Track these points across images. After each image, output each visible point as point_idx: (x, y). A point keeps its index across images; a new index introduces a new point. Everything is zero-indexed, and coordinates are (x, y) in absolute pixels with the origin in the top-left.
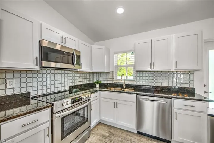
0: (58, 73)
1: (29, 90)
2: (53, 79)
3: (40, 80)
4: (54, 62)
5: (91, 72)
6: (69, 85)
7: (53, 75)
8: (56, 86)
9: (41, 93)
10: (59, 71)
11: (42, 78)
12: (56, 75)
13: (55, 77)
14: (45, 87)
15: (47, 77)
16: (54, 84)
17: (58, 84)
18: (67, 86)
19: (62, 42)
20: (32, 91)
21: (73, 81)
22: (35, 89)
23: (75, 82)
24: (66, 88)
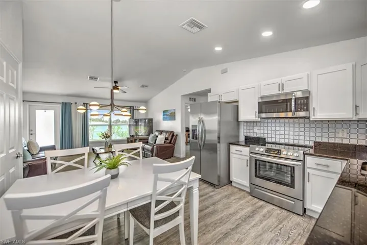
1: (266, 136)
2: (287, 129)
3: (273, 129)
6: (313, 139)
7: (287, 125)
8: (291, 137)
9: (275, 140)
10: (295, 120)
11: (276, 127)
12: (291, 125)
13: (289, 127)
14: (278, 136)
15: (280, 127)
16: (289, 135)
17: (294, 135)
18: (310, 141)
19: (279, 90)
20: (268, 137)
21: (324, 135)
22: (269, 136)
23: (328, 137)
24: (307, 143)
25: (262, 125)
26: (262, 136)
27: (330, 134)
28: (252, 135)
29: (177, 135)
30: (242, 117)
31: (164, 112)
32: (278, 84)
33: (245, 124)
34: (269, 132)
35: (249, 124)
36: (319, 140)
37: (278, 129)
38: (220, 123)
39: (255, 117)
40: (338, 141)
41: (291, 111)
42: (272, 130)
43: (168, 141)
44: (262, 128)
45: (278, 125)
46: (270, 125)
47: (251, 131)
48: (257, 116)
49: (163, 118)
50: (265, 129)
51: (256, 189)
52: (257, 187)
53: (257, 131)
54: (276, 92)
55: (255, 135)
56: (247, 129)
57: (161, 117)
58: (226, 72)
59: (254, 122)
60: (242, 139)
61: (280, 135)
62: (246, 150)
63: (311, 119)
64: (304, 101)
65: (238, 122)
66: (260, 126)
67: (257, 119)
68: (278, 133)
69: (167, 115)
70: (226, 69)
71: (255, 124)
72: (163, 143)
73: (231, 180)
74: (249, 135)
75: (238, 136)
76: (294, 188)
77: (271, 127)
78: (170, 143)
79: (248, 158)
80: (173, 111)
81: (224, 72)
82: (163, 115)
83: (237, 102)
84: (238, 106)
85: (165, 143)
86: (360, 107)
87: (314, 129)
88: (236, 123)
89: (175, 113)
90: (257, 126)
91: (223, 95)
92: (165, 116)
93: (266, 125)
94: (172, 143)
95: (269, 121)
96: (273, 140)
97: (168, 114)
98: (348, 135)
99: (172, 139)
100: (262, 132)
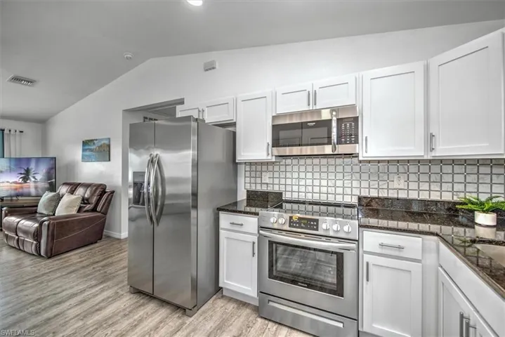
0: (320, 165)
1: (282, 188)
2: (316, 176)
3: (296, 175)
4: (296, 145)
5: (425, 158)
6: (356, 192)
7: (316, 168)
8: (324, 190)
9: (297, 197)
10: (329, 160)
11: (299, 172)
12: (324, 169)
13: (321, 172)
14: (303, 189)
15: (306, 172)
16: (320, 186)
17: (328, 186)
18: (352, 195)
19: (309, 105)
20: (286, 191)
21: (373, 185)
22: (289, 188)
23: (378, 189)
24: (348, 200)
25: (276, 168)
26: (276, 189)
27: (380, 183)
28: (259, 188)
29: (113, 192)
30: (242, 156)
31: (85, 143)
32: (307, 93)
33: (248, 169)
34: (289, 182)
35: (254, 167)
36: (365, 193)
37: (302, 175)
38: (196, 165)
39: (265, 153)
40: (393, 194)
41: (329, 143)
42: (292, 178)
43: (88, 207)
44: (276, 175)
45: (303, 169)
46: (289, 168)
47: (258, 180)
48: (270, 152)
49: (83, 155)
50: (281, 176)
51: (271, 304)
52: (272, 298)
53: (268, 181)
54: (304, 107)
55: (264, 188)
56: (251, 177)
57: (77, 153)
58: (214, 68)
59: (262, 164)
60: (242, 196)
61: (306, 186)
62: (251, 223)
63: (361, 158)
64: (351, 124)
65: (235, 164)
66: (273, 171)
67: (270, 157)
68: (302, 182)
69: (91, 150)
70: (213, 63)
71: (264, 168)
72: (74, 212)
73: (221, 285)
74: (253, 188)
75: (235, 192)
76: (342, 296)
77: (292, 172)
78: (94, 210)
79: (255, 239)
80: (106, 142)
81: (210, 67)
82: (84, 150)
83: (234, 124)
84: (234, 134)
85: (79, 211)
86: (437, 137)
87: (358, 175)
88: (231, 165)
89: (109, 146)
90: (267, 171)
91: (206, 109)
92: (87, 153)
93: (283, 168)
94: (99, 209)
95: (289, 161)
96: (295, 196)
97: (93, 147)
98: (406, 183)
99: (98, 201)
100: (276, 181)
